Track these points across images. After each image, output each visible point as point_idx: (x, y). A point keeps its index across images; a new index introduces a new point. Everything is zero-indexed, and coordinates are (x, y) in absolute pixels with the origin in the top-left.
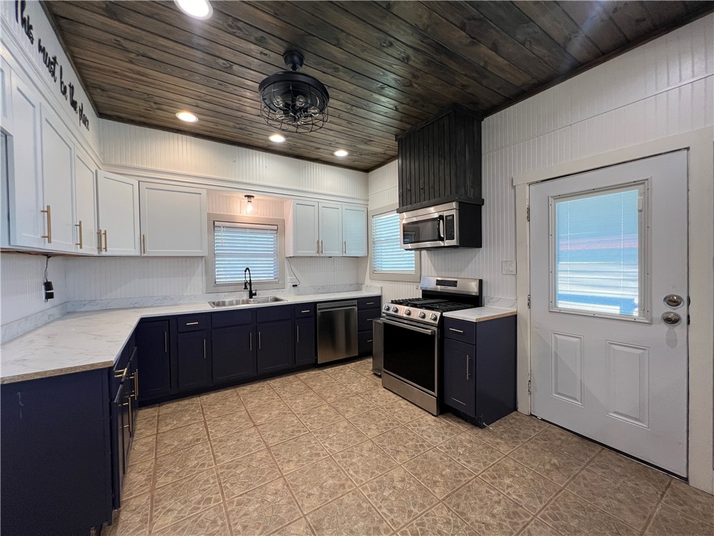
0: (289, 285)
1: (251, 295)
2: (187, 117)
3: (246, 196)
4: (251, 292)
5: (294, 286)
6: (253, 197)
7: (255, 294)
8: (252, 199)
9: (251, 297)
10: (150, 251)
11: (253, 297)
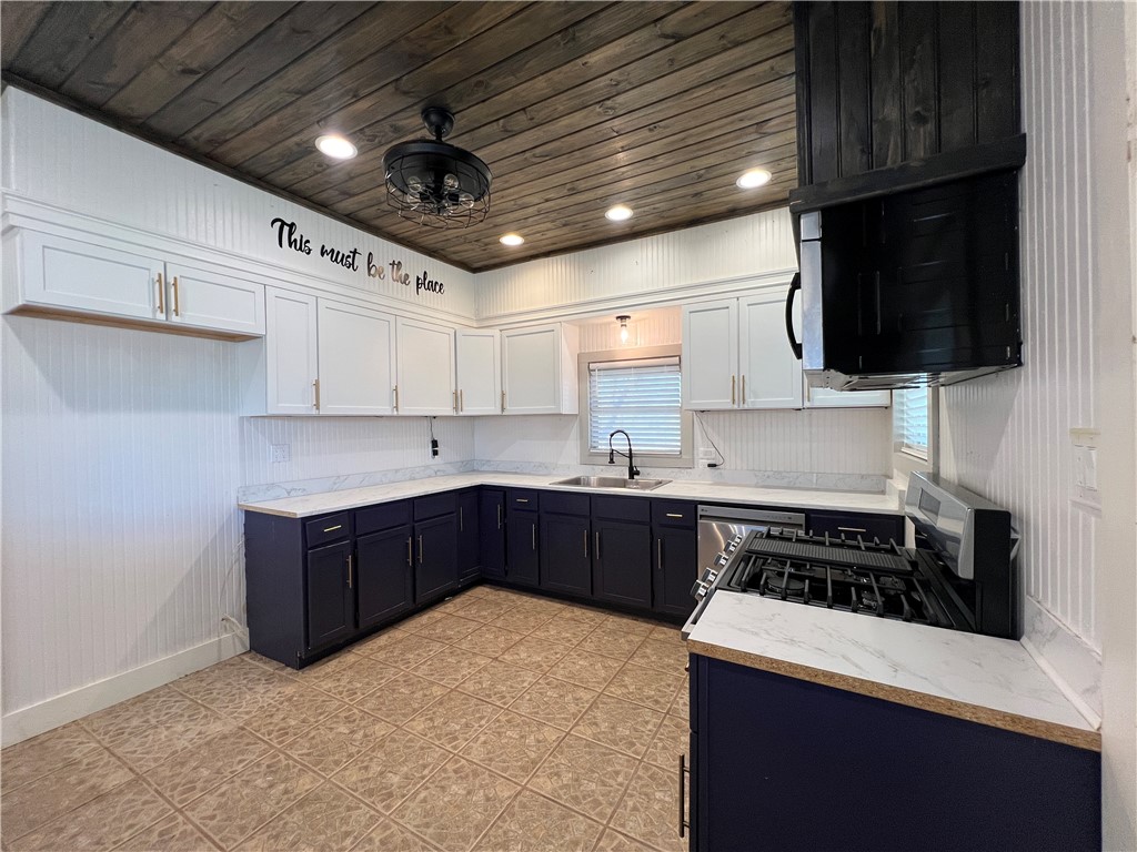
0: (702, 463)
1: (633, 473)
2: (512, 240)
3: (618, 318)
4: (631, 468)
5: (710, 465)
6: (629, 317)
7: (638, 473)
8: (628, 321)
9: (631, 476)
10: (511, 410)
11: (636, 477)
